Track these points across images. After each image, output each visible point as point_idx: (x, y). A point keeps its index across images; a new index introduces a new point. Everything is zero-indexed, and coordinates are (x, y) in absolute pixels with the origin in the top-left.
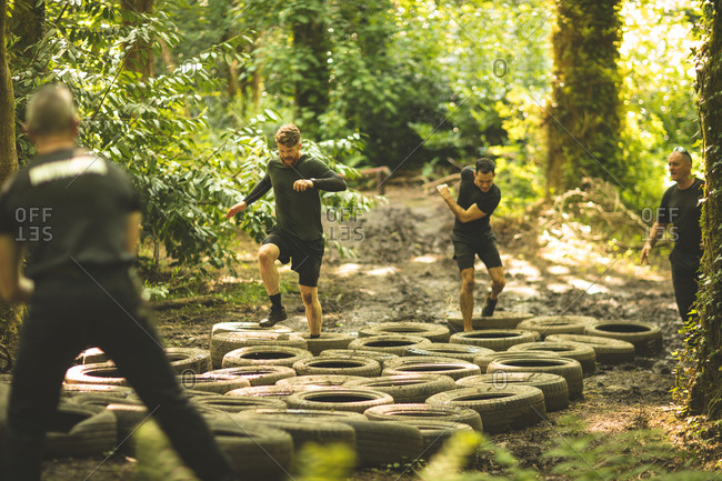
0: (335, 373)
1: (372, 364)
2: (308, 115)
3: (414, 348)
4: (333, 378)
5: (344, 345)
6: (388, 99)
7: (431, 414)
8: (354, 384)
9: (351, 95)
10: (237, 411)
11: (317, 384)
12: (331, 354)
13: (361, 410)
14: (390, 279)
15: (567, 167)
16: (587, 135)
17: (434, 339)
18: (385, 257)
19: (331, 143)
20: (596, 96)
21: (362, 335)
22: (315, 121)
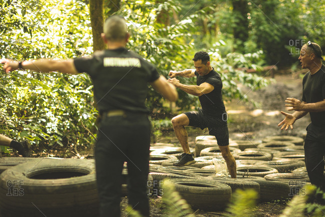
0: (251, 159)
1: (268, 155)
3: (287, 148)
4: (250, 161)
5: (255, 147)
6: (276, 35)
7: (294, 178)
8: (260, 164)
9: (259, 33)
10: (207, 176)
11: (243, 164)
12: (249, 151)
13: (263, 176)
14: (277, 117)
17: (296, 144)
18: (274, 107)
19: (249, 55)
21: (263, 142)
22: (242, 45)
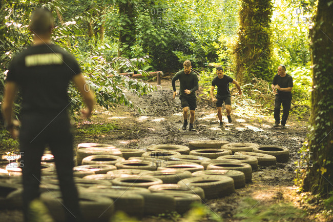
0: (135, 169)
1: (151, 165)
2: (125, 46)
3: (172, 157)
4: (134, 171)
5: (139, 155)
6: (163, 39)
7: (180, 190)
8: (145, 174)
9: (145, 37)
10: (87, 187)
11: (126, 174)
12: (133, 160)
13: (147, 187)
14: (162, 123)
15: (245, 73)
16: (255, 58)
17: (182, 153)
18: (160, 113)
19: (135, 59)
20: (259, 39)
21: (148, 150)
22: (129, 49)
